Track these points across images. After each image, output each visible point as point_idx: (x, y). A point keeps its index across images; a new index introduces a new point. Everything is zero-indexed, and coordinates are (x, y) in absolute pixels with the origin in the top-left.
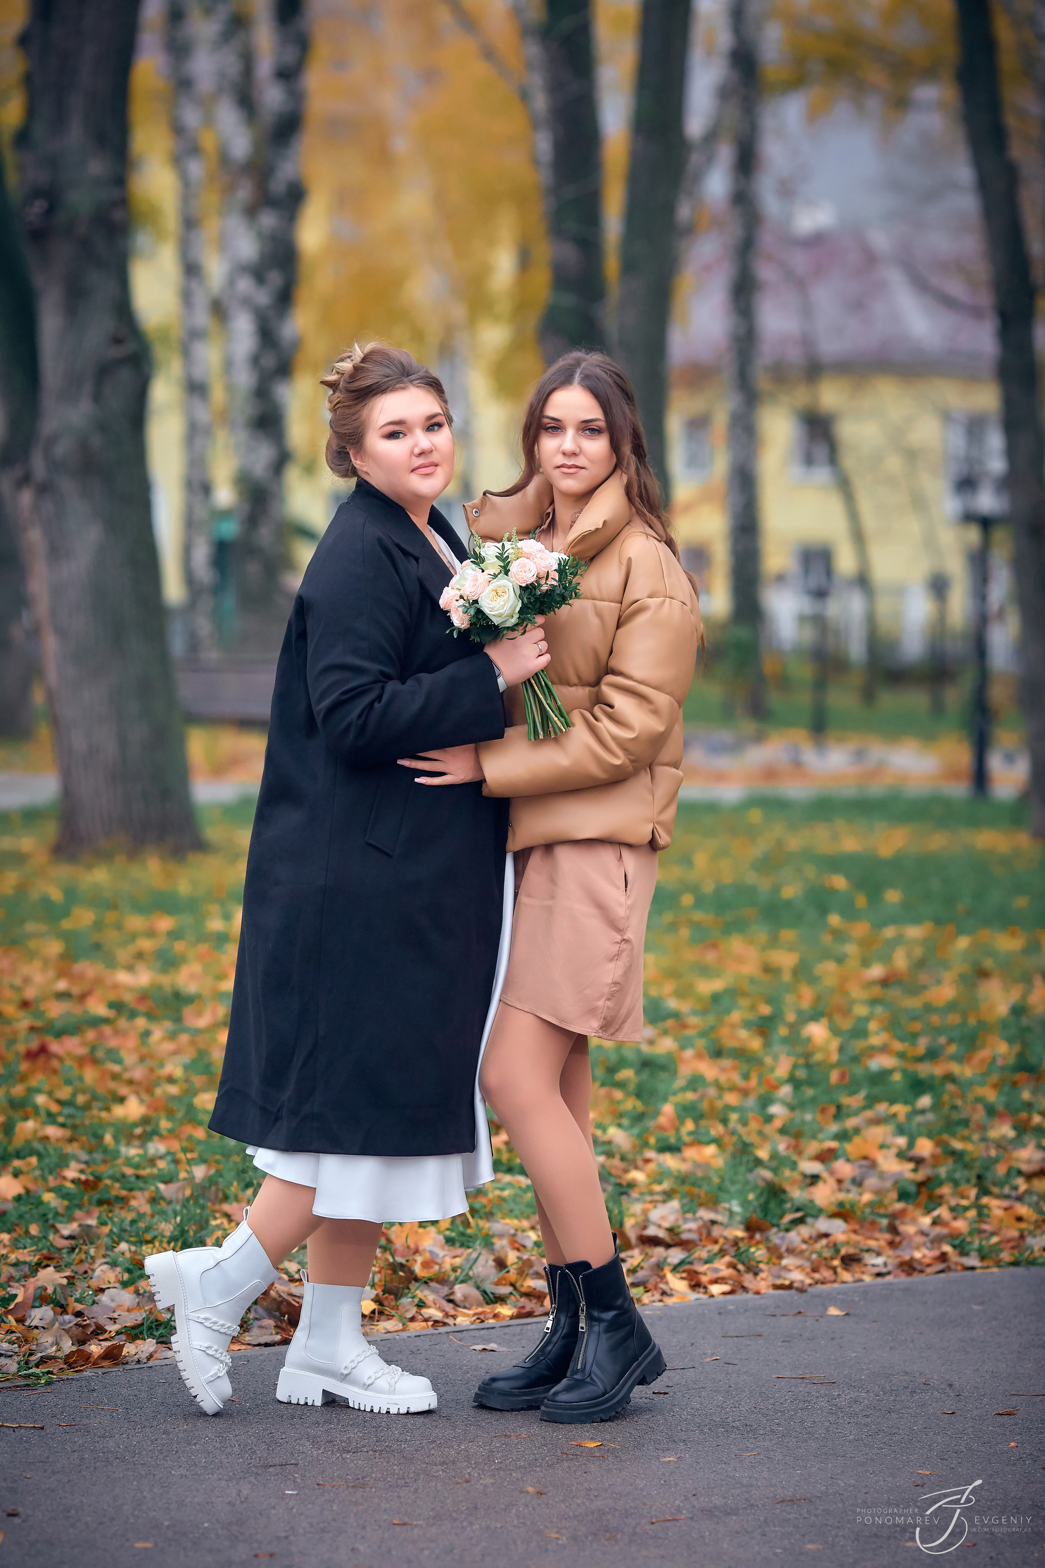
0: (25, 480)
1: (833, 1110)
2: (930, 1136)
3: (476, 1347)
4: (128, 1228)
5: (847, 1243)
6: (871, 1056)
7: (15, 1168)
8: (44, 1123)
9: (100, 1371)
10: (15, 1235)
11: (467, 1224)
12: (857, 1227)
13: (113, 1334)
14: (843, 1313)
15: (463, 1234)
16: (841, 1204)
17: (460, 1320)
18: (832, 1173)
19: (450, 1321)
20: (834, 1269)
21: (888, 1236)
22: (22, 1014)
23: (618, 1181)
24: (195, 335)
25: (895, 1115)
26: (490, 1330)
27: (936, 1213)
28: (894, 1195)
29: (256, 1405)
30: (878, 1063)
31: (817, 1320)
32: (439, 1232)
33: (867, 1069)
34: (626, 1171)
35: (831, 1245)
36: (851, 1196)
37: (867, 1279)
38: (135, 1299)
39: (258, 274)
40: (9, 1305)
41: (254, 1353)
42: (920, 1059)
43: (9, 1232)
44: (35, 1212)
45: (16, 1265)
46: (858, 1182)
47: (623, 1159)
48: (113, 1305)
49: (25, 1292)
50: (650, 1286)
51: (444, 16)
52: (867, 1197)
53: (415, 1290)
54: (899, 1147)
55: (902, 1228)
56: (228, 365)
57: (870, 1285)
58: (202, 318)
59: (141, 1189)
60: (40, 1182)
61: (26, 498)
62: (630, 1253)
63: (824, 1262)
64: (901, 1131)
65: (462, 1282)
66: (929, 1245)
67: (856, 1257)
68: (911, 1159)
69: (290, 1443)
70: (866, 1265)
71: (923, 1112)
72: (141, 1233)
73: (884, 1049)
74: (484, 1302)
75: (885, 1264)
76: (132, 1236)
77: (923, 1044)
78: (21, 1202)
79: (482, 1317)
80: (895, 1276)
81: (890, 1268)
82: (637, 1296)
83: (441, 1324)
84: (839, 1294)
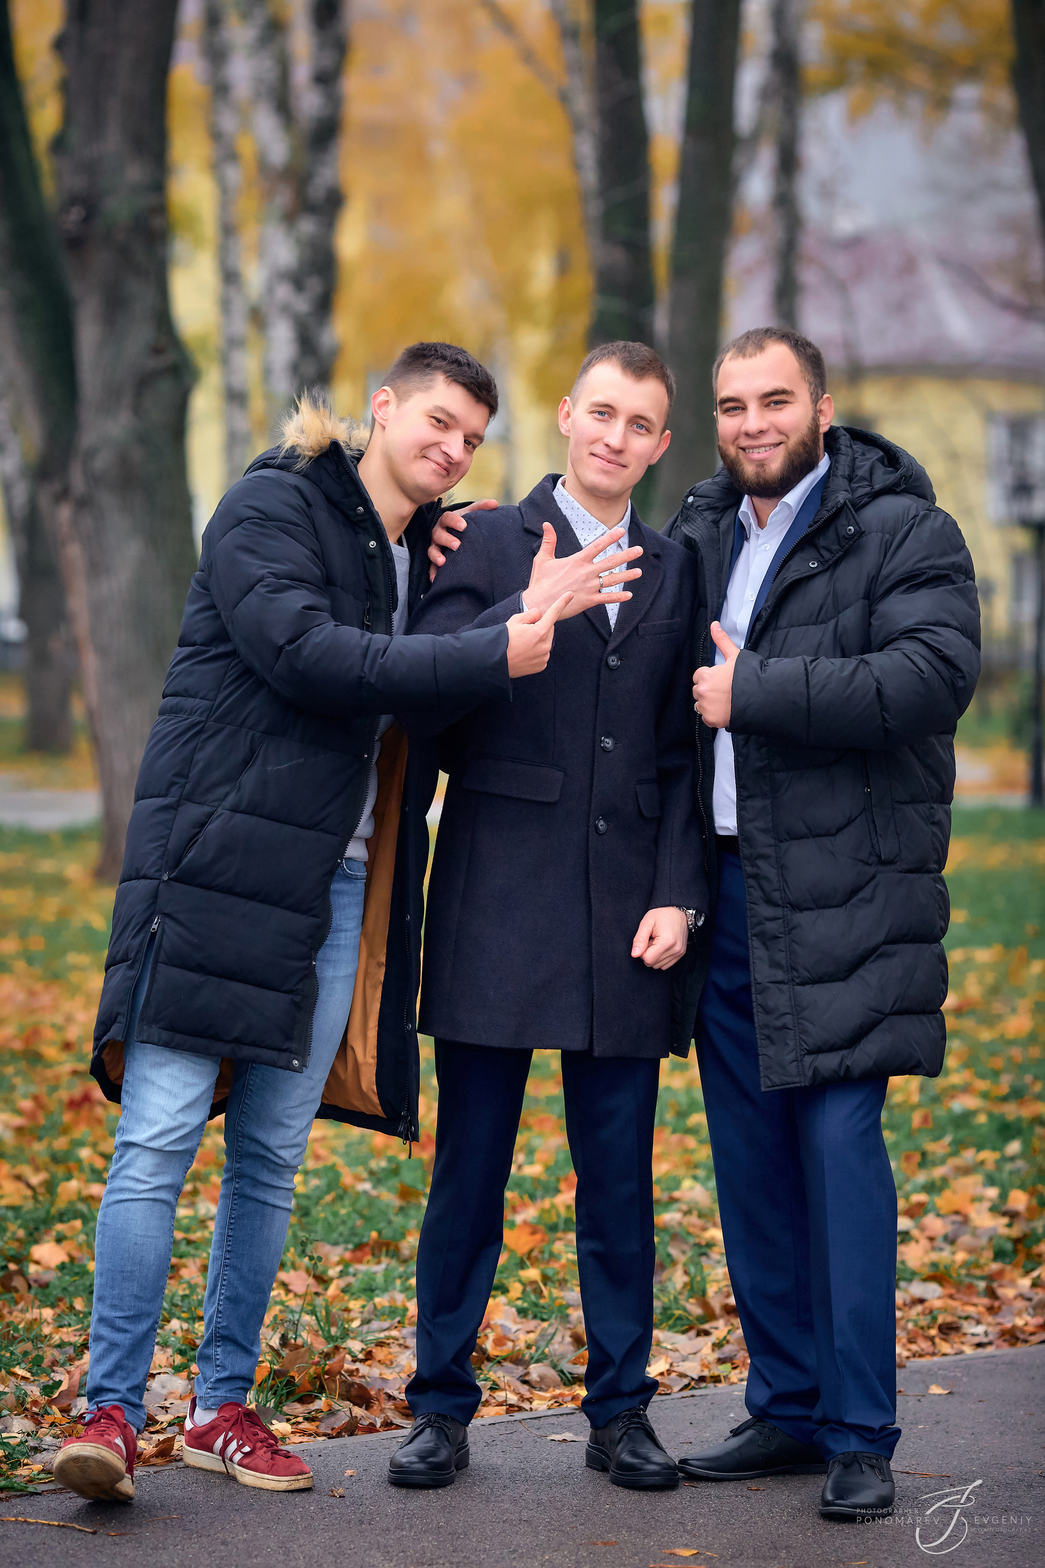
0: (63, 495)
1: (917, 1158)
2: (1022, 1187)
3: (553, 1437)
4: (180, 1303)
5: (944, 1310)
6: (953, 1097)
7: (58, 1233)
8: (88, 1181)
9: (152, 1470)
10: (58, 1311)
11: (540, 1294)
12: (952, 1291)
13: (165, 1425)
14: (947, 1392)
15: (536, 1305)
16: (934, 1265)
17: (535, 1404)
18: (922, 1229)
19: (526, 1405)
20: (932, 1339)
21: (986, 1301)
22: (64, 1056)
23: (697, 1240)
24: (234, 343)
25: (982, 1163)
26: (569, 1417)
27: (1035, 1274)
28: (988, 1254)
29: (321, 1509)
30: (960, 1104)
31: (919, 1401)
32: (510, 1303)
33: (950, 1110)
34: (704, 1229)
35: (927, 1312)
36: (944, 1256)
37: (968, 1350)
38: (188, 1385)
39: (297, 281)
40: (52, 1393)
41: (317, 1446)
42: (1005, 1099)
43: (53, 1306)
44: (79, 1282)
45: (60, 1346)
46: (950, 1240)
47: (700, 1215)
48: (164, 1392)
49: (70, 1379)
50: (737, 1361)
51: (481, 19)
52: (961, 1256)
53: (489, 1371)
54: (990, 1200)
55: (1001, 1292)
56: (267, 372)
57: (972, 1359)
58: (241, 326)
59: (194, 1256)
60: (85, 1249)
61: (65, 513)
62: (714, 1324)
63: (921, 1332)
64: (991, 1181)
65: (537, 1361)
66: (1031, 1311)
67: (954, 1326)
68: (1004, 1214)
69: (359, 1554)
70: (965, 1334)
71: (1012, 1159)
72: (193, 1309)
73: (966, 1089)
74: (561, 1384)
75: (986, 1334)
76: (184, 1312)
77: (1005, 1083)
78: (65, 1271)
79: (560, 1400)
80: (998, 1347)
81: (991, 1337)
82: (725, 1374)
83: (516, 1409)
84: (939, 1369)
